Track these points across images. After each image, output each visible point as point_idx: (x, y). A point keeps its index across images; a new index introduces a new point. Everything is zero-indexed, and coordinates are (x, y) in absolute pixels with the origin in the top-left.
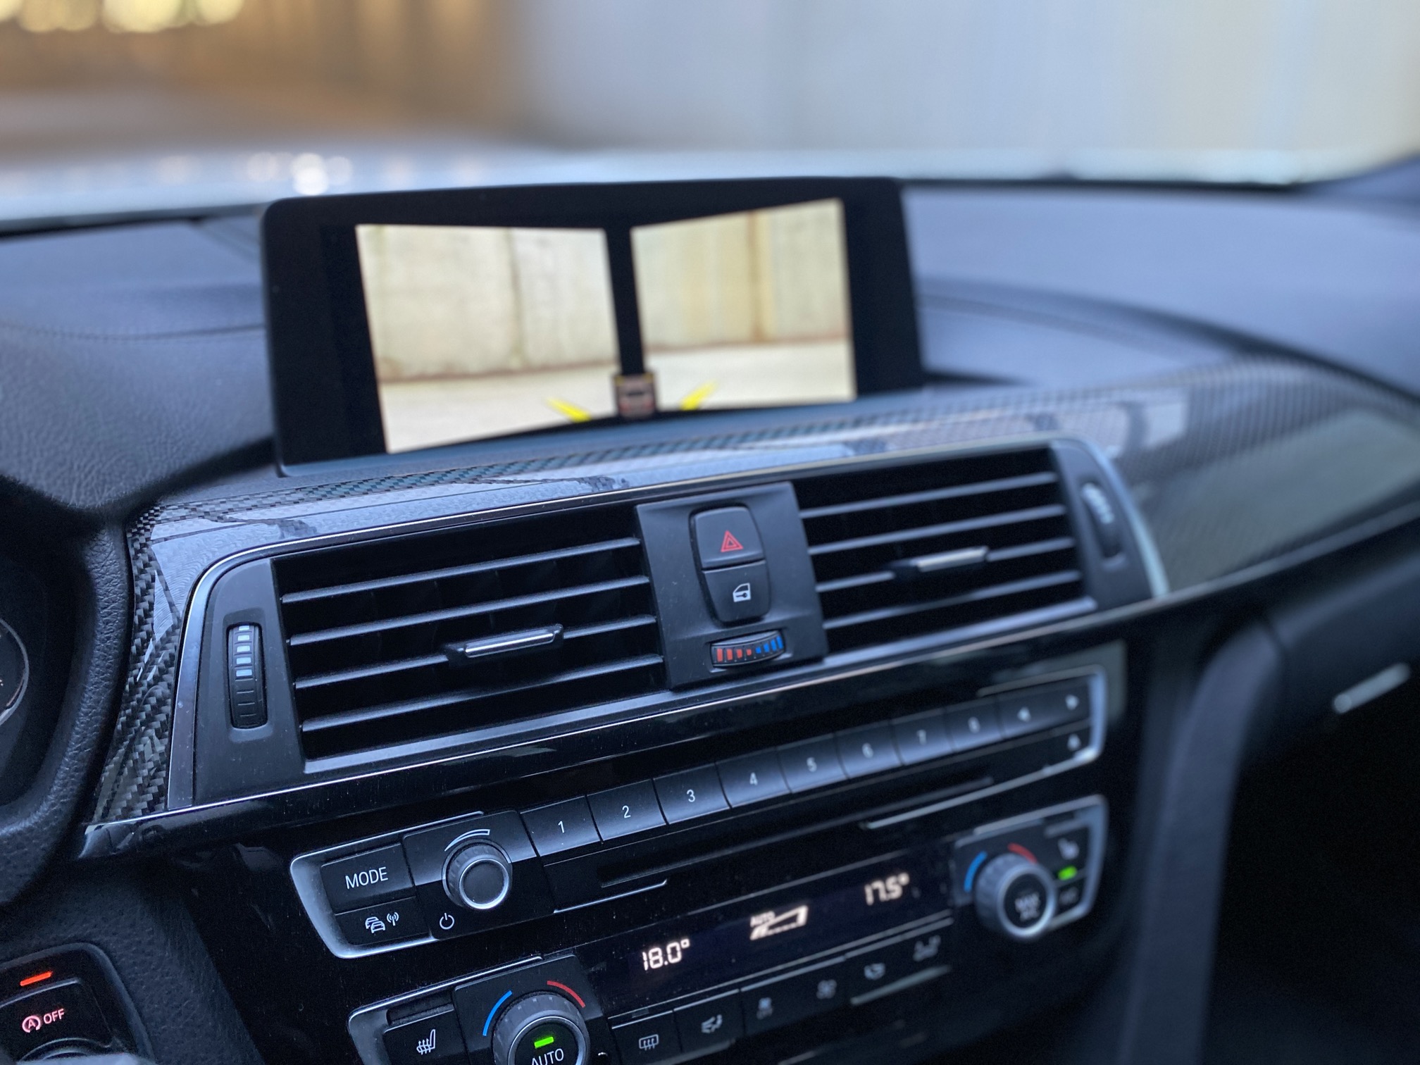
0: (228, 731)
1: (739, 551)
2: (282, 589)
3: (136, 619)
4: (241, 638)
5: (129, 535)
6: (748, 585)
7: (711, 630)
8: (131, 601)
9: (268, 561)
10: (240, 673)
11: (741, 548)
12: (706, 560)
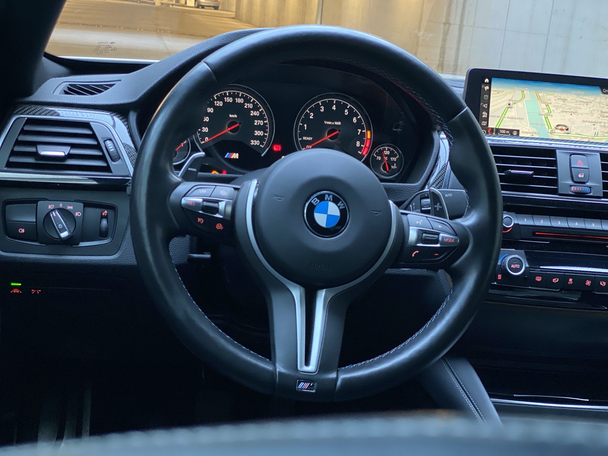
1: (583, 166)
7: (571, 182)
11: (583, 165)
12: (572, 166)
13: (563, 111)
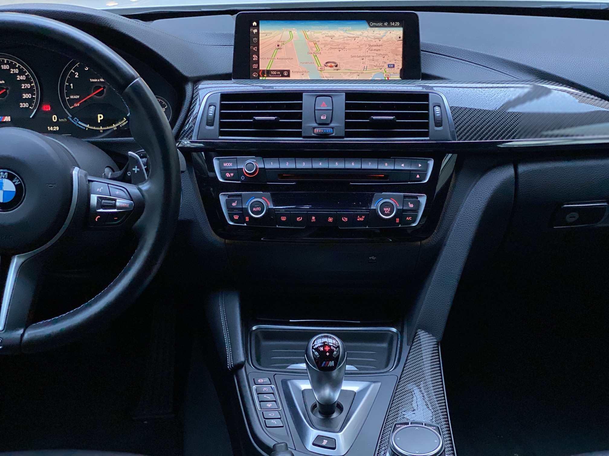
0: (206, 126)
1: (326, 107)
2: (221, 100)
3: (193, 102)
4: (211, 108)
5: (194, 85)
6: (326, 115)
7: (314, 125)
8: (192, 98)
9: (220, 94)
10: (210, 114)
11: (326, 106)
12: (316, 108)
13: (331, 48)
